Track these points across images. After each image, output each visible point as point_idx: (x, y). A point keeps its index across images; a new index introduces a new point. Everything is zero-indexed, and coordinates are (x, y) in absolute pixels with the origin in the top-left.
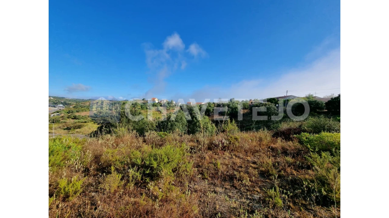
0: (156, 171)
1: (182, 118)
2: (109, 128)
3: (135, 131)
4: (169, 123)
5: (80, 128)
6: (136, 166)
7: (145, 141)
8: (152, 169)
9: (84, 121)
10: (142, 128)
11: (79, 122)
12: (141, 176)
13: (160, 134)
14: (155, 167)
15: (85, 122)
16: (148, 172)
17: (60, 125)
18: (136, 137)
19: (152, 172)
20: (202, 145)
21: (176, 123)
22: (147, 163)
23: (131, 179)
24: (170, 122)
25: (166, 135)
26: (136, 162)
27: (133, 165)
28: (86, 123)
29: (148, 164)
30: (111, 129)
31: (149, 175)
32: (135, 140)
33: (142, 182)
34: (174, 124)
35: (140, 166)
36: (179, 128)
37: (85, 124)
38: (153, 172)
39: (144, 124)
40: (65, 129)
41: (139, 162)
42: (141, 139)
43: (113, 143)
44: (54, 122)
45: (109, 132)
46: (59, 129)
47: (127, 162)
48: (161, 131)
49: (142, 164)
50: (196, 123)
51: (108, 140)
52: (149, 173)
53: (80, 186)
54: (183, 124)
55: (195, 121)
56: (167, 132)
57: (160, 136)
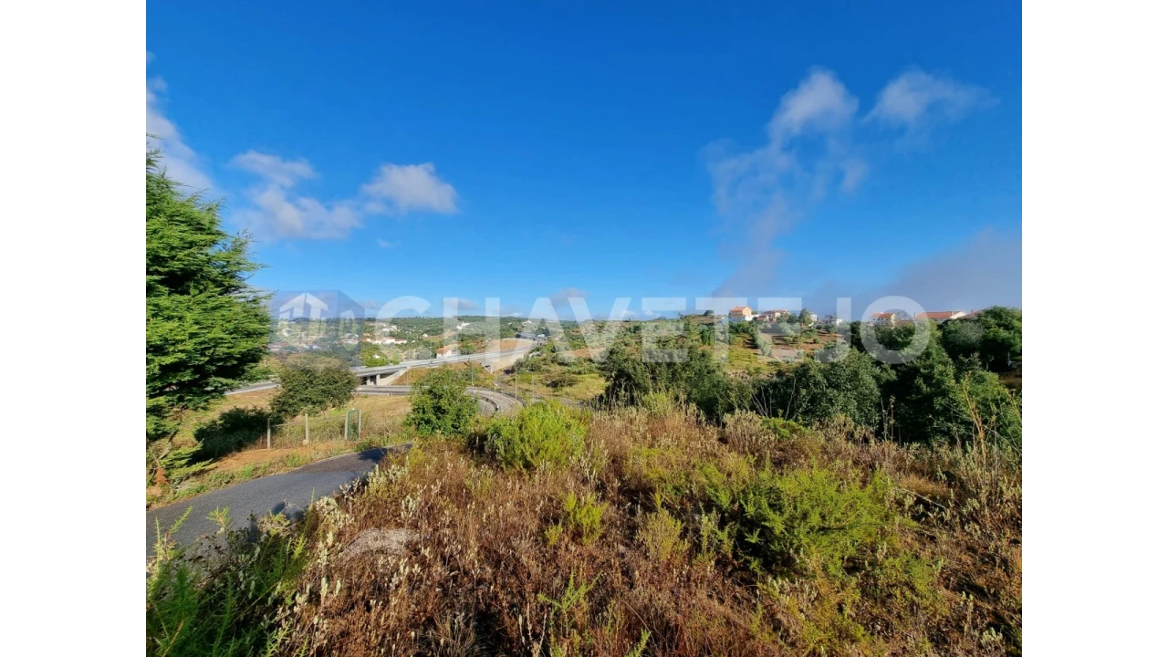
0: (779, 544)
1: (856, 374)
2: (631, 392)
3: (693, 406)
4: (804, 392)
5: (570, 385)
6: (714, 511)
7: (723, 440)
8: (766, 533)
9: (577, 370)
10: (710, 399)
11: (569, 372)
12: (731, 545)
13: (771, 424)
14: (777, 532)
15: (580, 373)
16: (753, 541)
17: (542, 377)
18: (699, 423)
19: (766, 542)
20: (984, 500)
21: (832, 392)
22: (750, 510)
23: (705, 544)
24: (807, 386)
25: (794, 431)
26: (714, 499)
27: (709, 506)
28: (581, 376)
29: (752, 513)
30: (635, 394)
31: (755, 550)
32: (696, 432)
33: (735, 562)
34: (824, 394)
35: (726, 515)
36: (844, 409)
37: (579, 377)
38: (769, 547)
39: (714, 386)
40: (548, 386)
41: (724, 500)
42: (713, 431)
43: (647, 431)
44: (532, 370)
45: (632, 401)
46: (540, 385)
47: (691, 491)
48: (776, 415)
49: (733, 510)
50: (929, 399)
51: (631, 422)
52: (757, 543)
53: (598, 520)
54: (861, 399)
55: (925, 389)
56: (796, 420)
57: (775, 430)
